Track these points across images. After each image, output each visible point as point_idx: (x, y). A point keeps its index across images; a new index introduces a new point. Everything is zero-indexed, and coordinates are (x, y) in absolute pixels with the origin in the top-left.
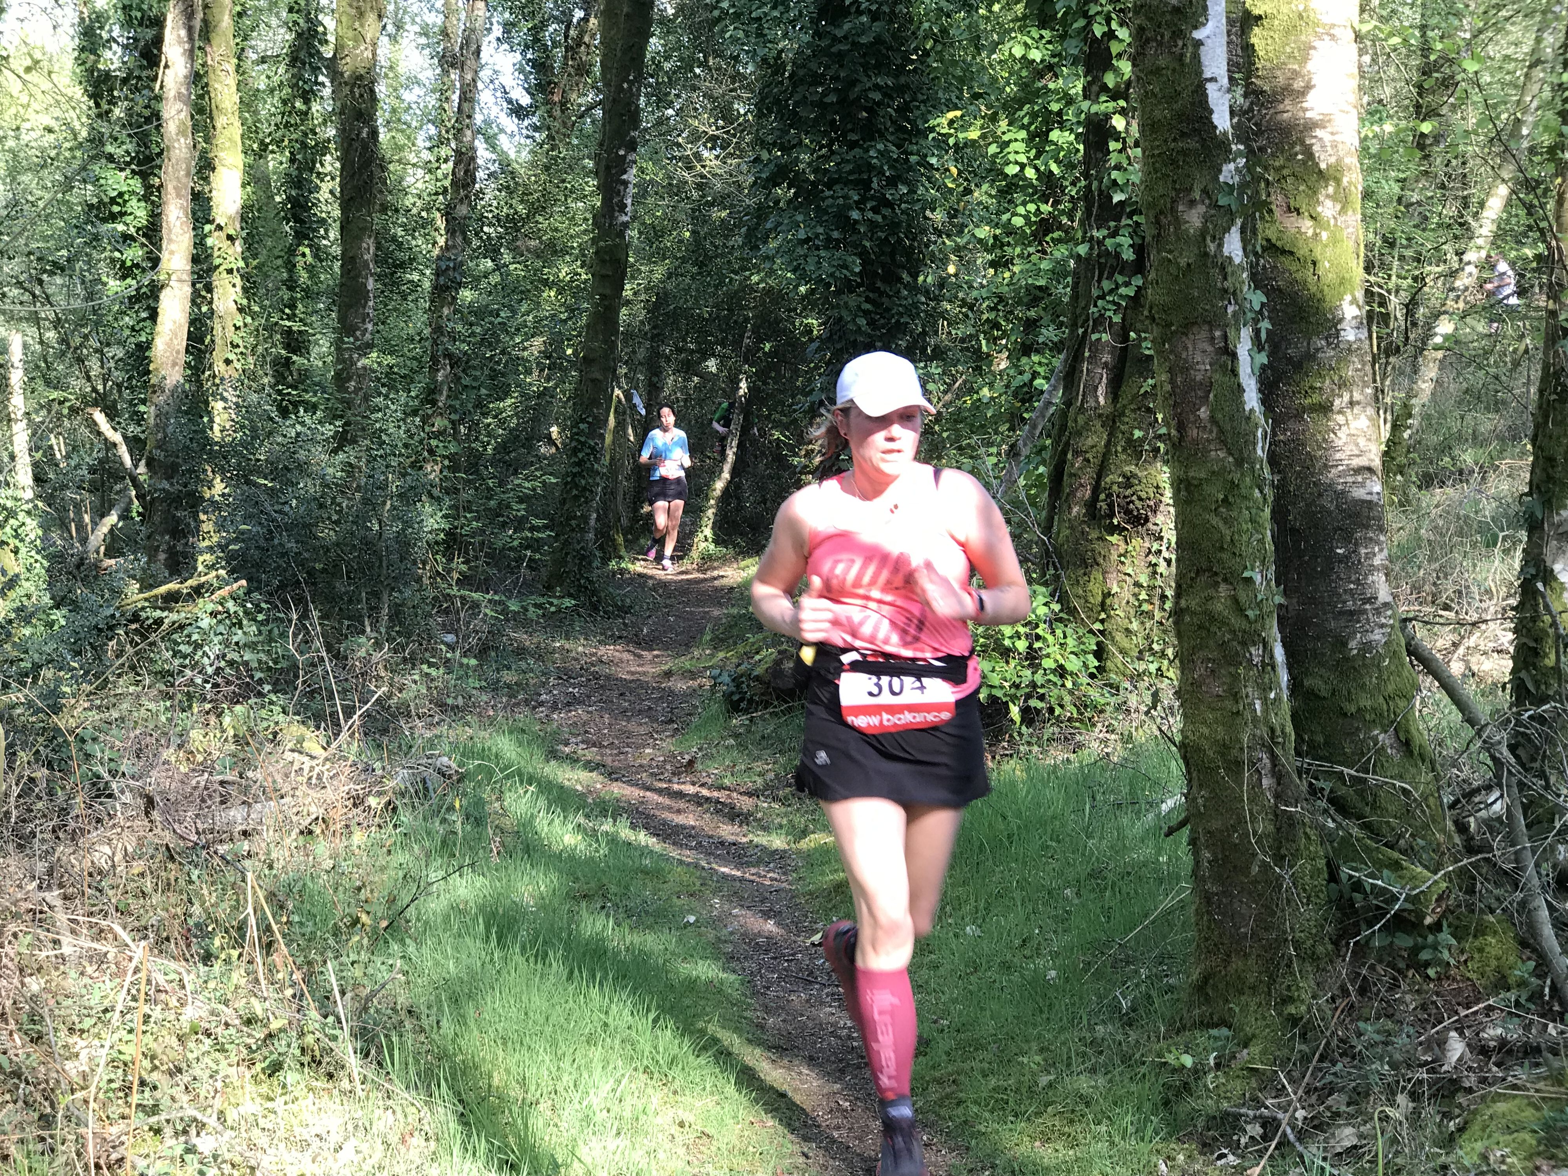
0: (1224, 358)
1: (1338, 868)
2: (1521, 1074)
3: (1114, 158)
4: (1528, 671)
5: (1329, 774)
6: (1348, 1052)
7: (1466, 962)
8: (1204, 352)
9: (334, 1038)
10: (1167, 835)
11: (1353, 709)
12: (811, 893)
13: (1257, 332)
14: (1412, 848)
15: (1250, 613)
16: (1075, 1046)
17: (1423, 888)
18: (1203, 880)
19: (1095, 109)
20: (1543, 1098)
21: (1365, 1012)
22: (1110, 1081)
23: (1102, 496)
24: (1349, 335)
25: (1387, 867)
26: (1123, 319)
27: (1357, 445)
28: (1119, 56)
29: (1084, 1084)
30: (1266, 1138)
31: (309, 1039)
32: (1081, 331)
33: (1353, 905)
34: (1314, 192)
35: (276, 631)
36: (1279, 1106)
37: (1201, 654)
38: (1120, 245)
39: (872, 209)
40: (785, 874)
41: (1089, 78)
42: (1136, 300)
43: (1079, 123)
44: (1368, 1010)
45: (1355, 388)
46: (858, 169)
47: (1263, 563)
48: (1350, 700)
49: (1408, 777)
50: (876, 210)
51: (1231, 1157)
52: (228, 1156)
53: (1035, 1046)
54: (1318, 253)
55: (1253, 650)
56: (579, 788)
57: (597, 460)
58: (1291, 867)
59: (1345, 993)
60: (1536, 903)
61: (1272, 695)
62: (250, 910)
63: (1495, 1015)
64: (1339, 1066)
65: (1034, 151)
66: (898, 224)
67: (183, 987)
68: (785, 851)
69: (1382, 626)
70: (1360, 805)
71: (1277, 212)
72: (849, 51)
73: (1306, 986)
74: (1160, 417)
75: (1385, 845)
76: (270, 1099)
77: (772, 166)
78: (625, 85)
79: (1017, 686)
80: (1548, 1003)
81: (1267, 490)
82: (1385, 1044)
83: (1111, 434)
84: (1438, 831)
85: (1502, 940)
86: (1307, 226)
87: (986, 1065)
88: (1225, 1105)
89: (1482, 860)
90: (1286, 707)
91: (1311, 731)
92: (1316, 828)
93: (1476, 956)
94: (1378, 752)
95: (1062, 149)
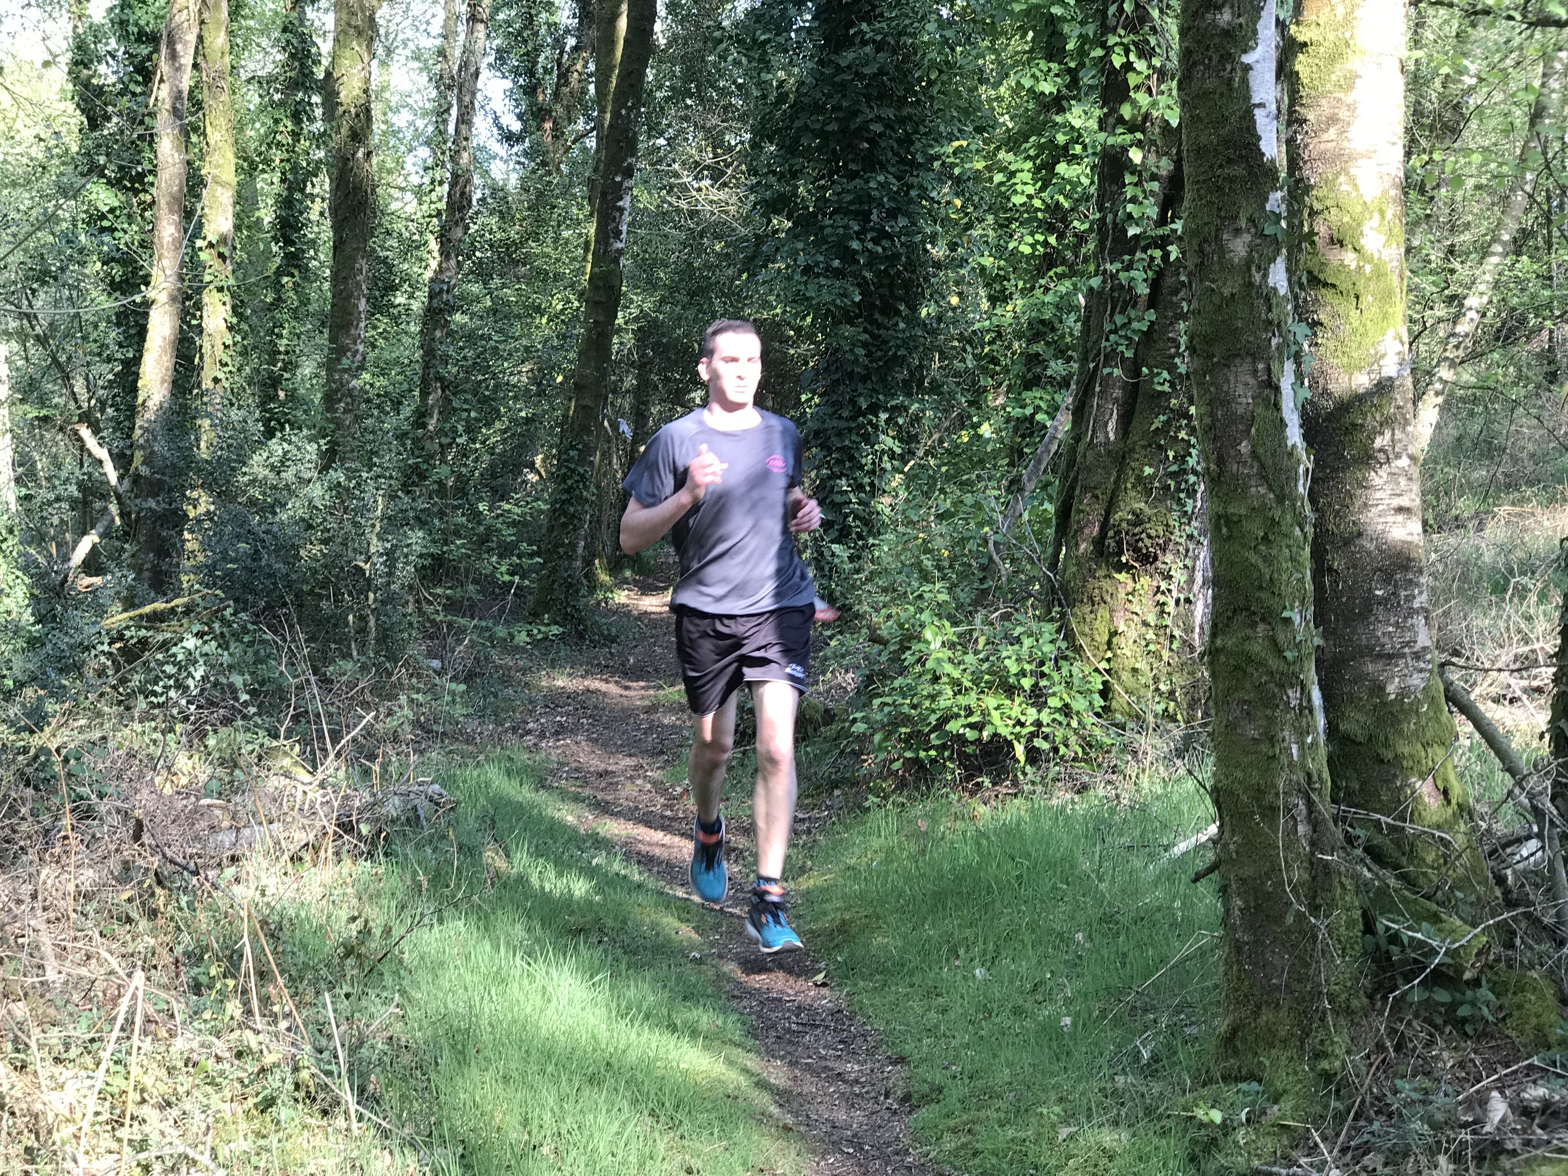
0: (1267, 391)
1: (1375, 920)
3: (1129, 192)
5: (1364, 823)
6: (1385, 1111)
7: (1504, 1018)
8: (1247, 384)
9: (329, 1074)
10: (1195, 880)
11: (1389, 755)
12: (812, 932)
13: (1300, 365)
14: (1450, 901)
15: (1288, 654)
16: (1095, 1098)
17: (1463, 942)
18: (1234, 928)
19: (1111, 141)
21: (1401, 1068)
22: (1134, 1135)
23: (1111, 533)
24: (1392, 371)
25: (1424, 919)
26: (1136, 354)
27: (1398, 484)
28: (1137, 88)
29: (1109, 1138)
31: (305, 1074)
32: (1092, 365)
33: (1390, 958)
34: (1358, 223)
35: (262, 652)
36: (1311, 1165)
37: (1236, 695)
38: (1133, 279)
39: (872, 240)
41: (1105, 110)
42: (1148, 335)
43: (1094, 154)
44: (1404, 1067)
45: (1396, 426)
46: (859, 200)
47: (1302, 602)
49: (1447, 827)
50: (876, 241)
53: (1053, 1096)
54: (1361, 286)
55: (1290, 692)
56: (570, 818)
57: (586, 488)
58: (1327, 917)
59: (1380, 1047)
61: (1309, 740)
62: (245, 940)
63: (1536, 1075)
64: (1376, 1126)
65: (1040, 183)
66: (896, 257)
67: (173, 1017)
69: (1421, 671)
70: (1396, 854)
71: (1320, 245)
72: (853, 81)
73: (1340, 1041)
74: (1171, 454)
75: (1423, 896)
76: (266, 1136)
78: (623, 112)
79: (1022, 725)
81: (1309, 529)
82: (1424, 1102)
83: (1120, 472)
84: (1479, 883)
85: (1542, 997)
86: (1349, 258)
87: (1003, 1115)
88: (1256, 1163)
89: (1522, 913)
90: (1323, 752)
91: (1347, 779)
92: (1352, 878)
93: (1515, 1012)
94: (1415, 800)
95: (1068, 182)
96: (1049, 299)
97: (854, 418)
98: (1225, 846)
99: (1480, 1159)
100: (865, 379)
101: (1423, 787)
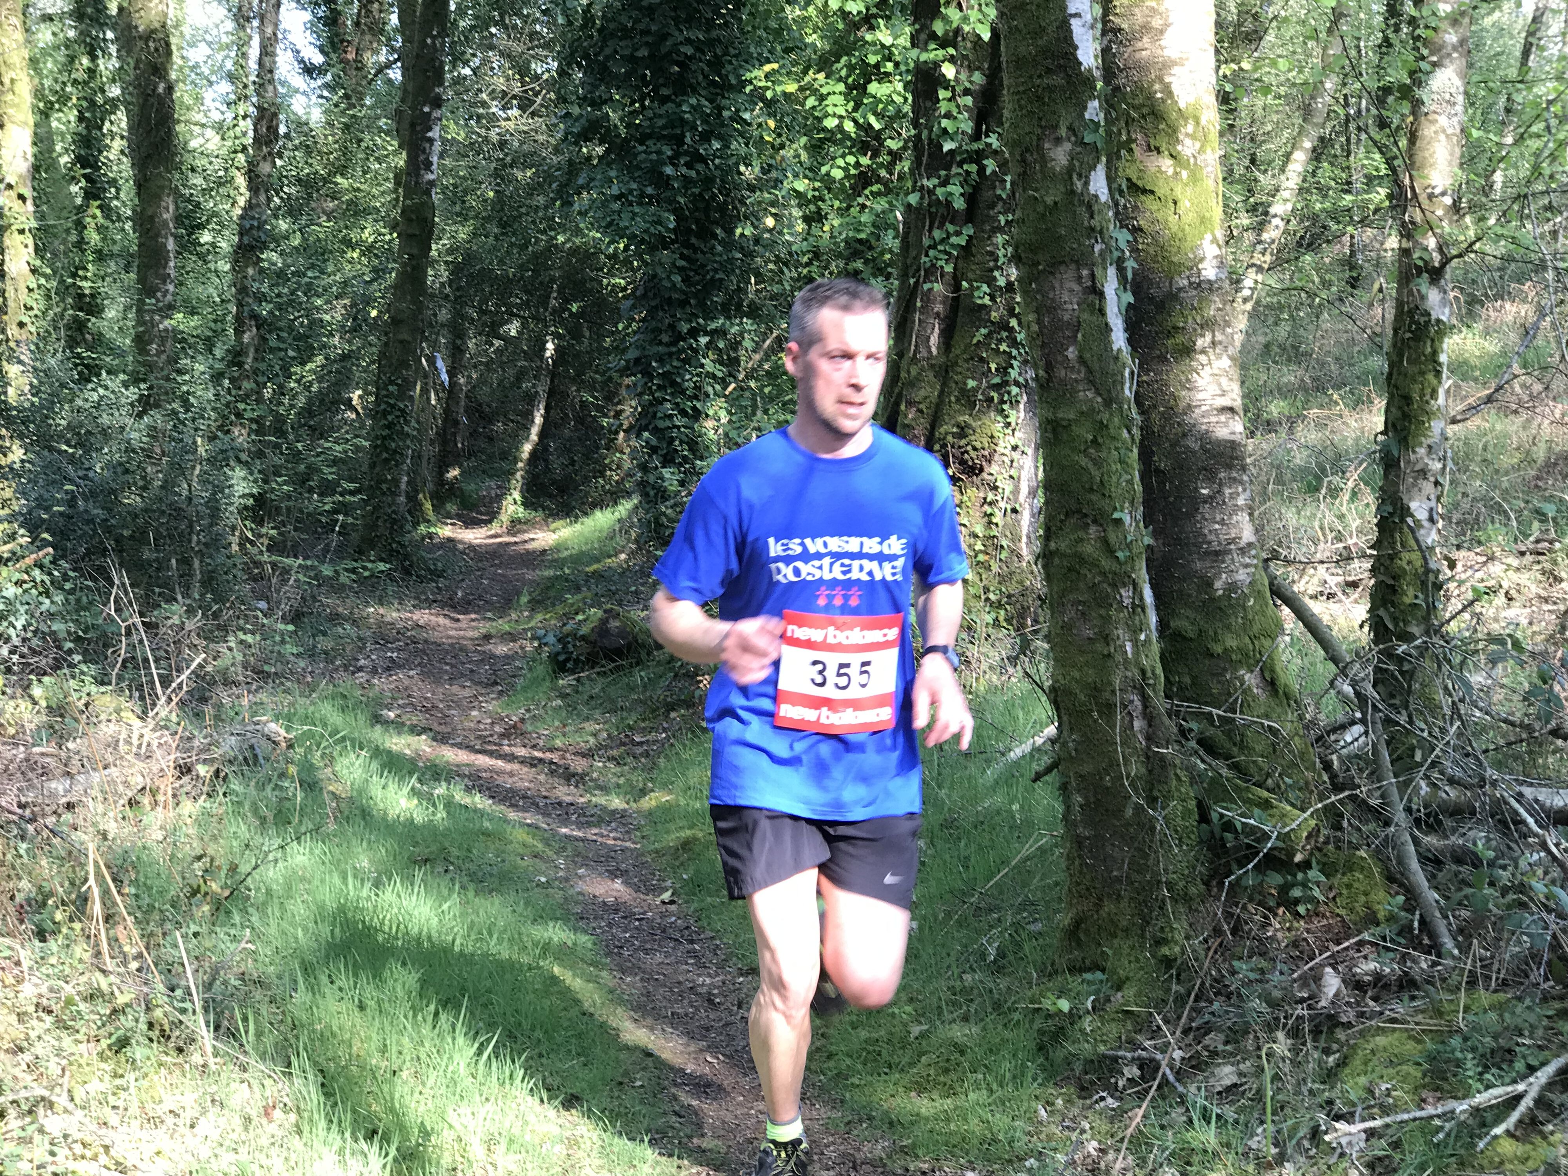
0: (1091, 297)
1: (1209, 808)
2: (1400, 1009)
3: (943, 107)
4: (1386, 609)
5: (1199, 715)
6: (1224, 992)
7: (1334, 898)
8: (1071, 291)
9: (183, 1011)
10: (1034, 781)
11: (1218, 649)
12: (657, 851)
13: (1121, 270)
14: (1280, 787)
15: (1120, 554)
16: (945, 995)
17: (1294, 826)
18: (1074, 824)
19: (924, 57)
20: (1423, 1031)
21: (1238, 950)
22: (984, 1029)
23: (937, 447)
24: (1210, 274)
25: (1257, 806)
26: (955, 269)
27: (1220, 385)
29: (958, 1032)
30: (1145, 1079)
31: (158, 1013)
32: (912, 281)
33: (1224, 845)
34: (1173, 130)
35: (85, 600)
36: (1155, 1048)
37: (1071, 597)
38: (951, 194)
39: (685, 164)
40: (627, 832)
41: (917, 26)
42: (966, 250)
43: (908, 71)
44: (1240, 949)
45: (1216, 328)
46: (671, 124)
47: (1132, 503)
48: (1216, 640)
49: (1274, 716)
50: (689, 166)
51: (1110, 1100)
52: (77, 1136)
53: (904, 997)
54: (1178, 192)
55: (1122, 591)
56: (407, 752)
57: (407, 422)
58: (1163, 808)
59: (1217, 931)
60: (1403, 839)
61: (1142, 637)
62: (92, 882)
63: (1367, 950)
64: (1216, 1006)
65: (852, 104)
66: (712, 180)
67: (18, 963)
68: (625, 810)
69: (1247, 566)
70: (1228, 745)
71: (1137, 152)
72: (661, 4)
73: (1180, 927)
74: (993, 366)
75: (1254, 784)
76: (122, 1076)
77: (583, 121)
78: (429, 41)
80: (1418, 936)
81: (1135, 431)
82: (1260, 981)
83: (944, 385)
84: (1307, 769)
85: (1370, 876)
86: (1166, 164)
88: (1102, 1048)
89: (1349, 797)
90: (1156, 648)
91: (1179, 674)
92: (1187, 769)
93: (1344, 892)
94: (1244, 692)
95: (881, 101)
96: (865, 218)
97: (674, 343)
98: (1064, 745)
99: (1316, 1033)
100: (684, 303)
101: (1251, 679)
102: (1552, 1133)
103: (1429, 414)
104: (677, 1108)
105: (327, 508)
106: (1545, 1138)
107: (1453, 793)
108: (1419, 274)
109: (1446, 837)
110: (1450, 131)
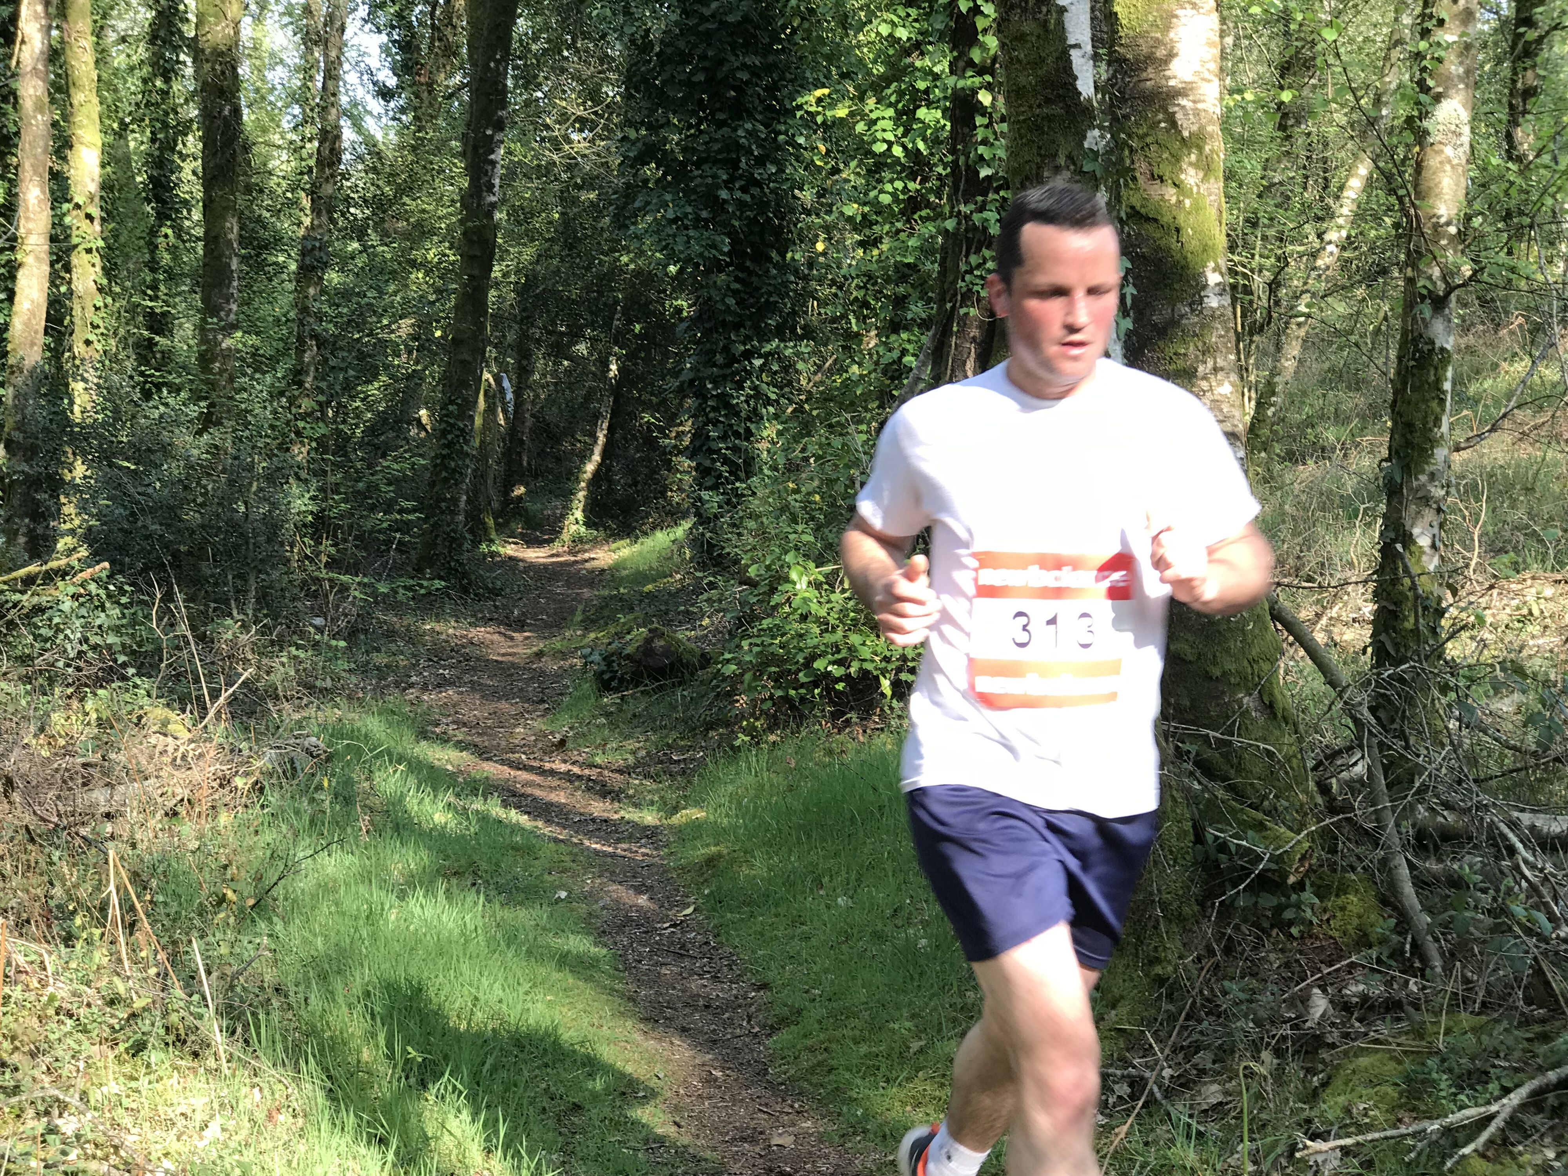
1: (1204, 829)
2: (1383, 1029)
3: (980, 134)
4: (1388, 634)
5: (1195, 737)
6: (1215, 1012)
7: (1328, 920)
9: (200, 1017)
11: (1216, 672)
12: (682, 868)
14: (1276, 809)
16: (945, 1012)
17: (1287, 848)
19: (961, 84)
20: (1405, 1052)
21: (1230, 971)
24: (1213, 302)
25: (1251, 828)
27: (1221, 411)
28: (985, 31)
30: (1134, 1097)
32: (949, 306)
33: (1218, 866)
34: (1176, 159)
35: (140, 614)
36: (1147, 1067)
38: (987, 220)
39: (740, 188)
40: (656, 849)
41: (956, 54)
43: (945, 98)
44: (1232, 969)
45: (1218, 354)
46: (726, 148)
48: (1215, 663)
49: (1273, 739)
50: (744, 190)
52: (90, 1136)
53: (906, 1013)
54: (1181, 220)
56: (449, 767)
57: (467, 442)
59: (1211, 952)
60: (1396, 861)
62: (112, 888)
63: (1358, 973)
64: (1206, 1023)
65: (901, 129)
66: (768, 203)
67: (45, 969)
68: (656, 827)
70: (1226, 767)
71: (1141, 180)
72: (718, 29)
73: (1173, 946)
75: (1250, 806)
76: (133, 1078)
77: (639, 145)
78: (492, 65)
79: (887, 660)
80: (1409, 959)
82: (1250, 1001)
84: (1302, 792)
85: (1363, 899)
86: (1170, 193)
87: (857, 1033)
89: (1344, 820)
91: (1178, 696)
92: (1182, 790)
93: (1339, 914)
94: (1242, 715)
95: (929, 127)
96: (912, 242)
97: (729, 365)
99: (1300, 1053)
100: (737, 326)
101: (1248, 701)
102: (1521, 1154)
103: (1434, 442)
104: (677, 1119)
105: (385, 525)
106: (1514, 1157)
107: (1451, 817)
108: (1422, 302)
109: (1440, 860)
110: (1455, 161)
